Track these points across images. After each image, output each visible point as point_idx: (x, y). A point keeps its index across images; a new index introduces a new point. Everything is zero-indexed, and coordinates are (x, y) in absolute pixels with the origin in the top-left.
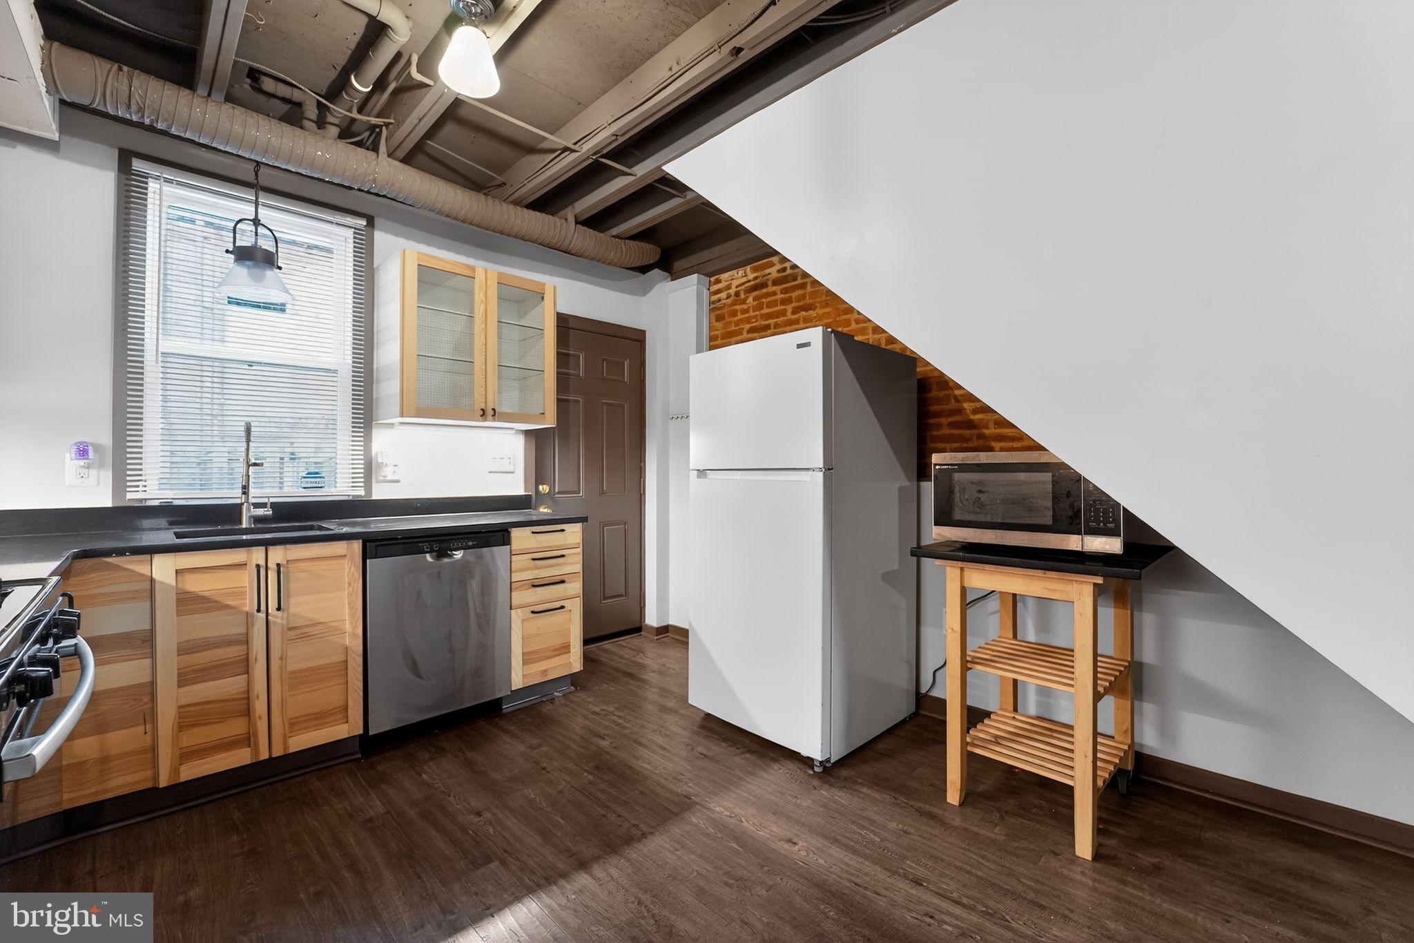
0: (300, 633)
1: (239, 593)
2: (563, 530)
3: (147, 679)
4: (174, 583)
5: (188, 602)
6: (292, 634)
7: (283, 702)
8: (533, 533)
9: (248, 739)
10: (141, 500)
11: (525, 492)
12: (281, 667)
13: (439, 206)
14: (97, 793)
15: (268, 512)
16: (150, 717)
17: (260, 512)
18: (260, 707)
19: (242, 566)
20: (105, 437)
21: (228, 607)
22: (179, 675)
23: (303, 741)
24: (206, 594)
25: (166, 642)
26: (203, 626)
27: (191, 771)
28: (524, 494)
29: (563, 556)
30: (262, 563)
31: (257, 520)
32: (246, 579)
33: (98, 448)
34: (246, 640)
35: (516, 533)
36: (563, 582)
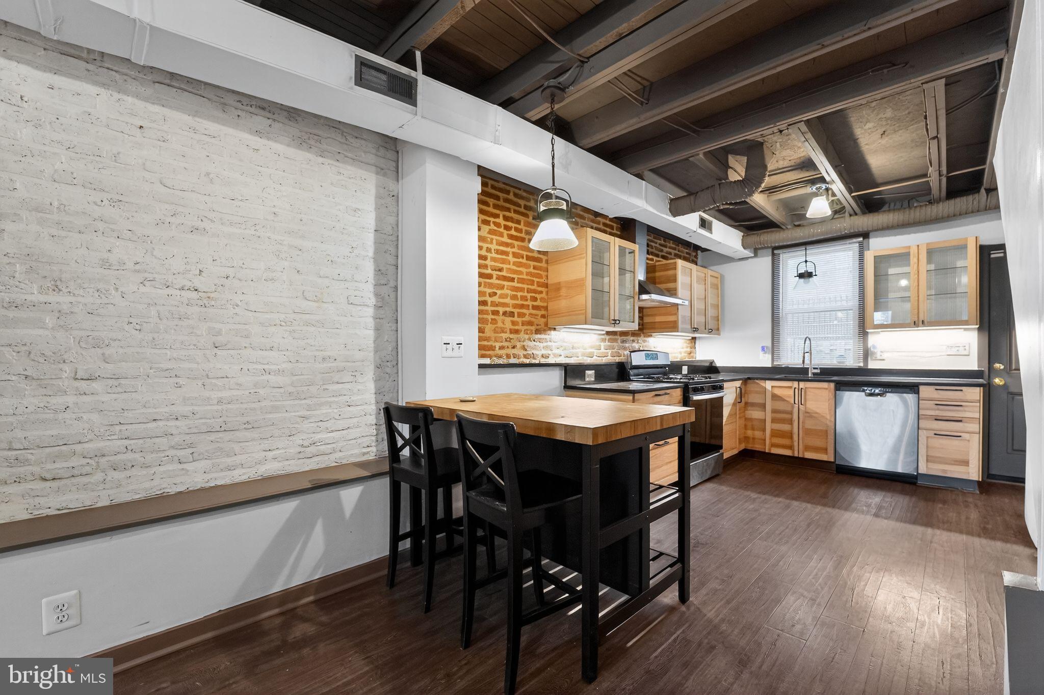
0: (809, 415)
1: (789, 397)
2: (962, 390)
3: (764, 418)
4: (771, 390)
5: (775, 397)
6: (808, 414)
7: (803, 438)
8: (936, 389)
9: (791, 447)
10: (779, 365)
11: (978, 368)
12: (803, 426)
13: (881, 227)
14: (752, 447)
15: (818, 371)
16: (764, 430)
17: (816, 371)
18: (795, 437)
19: (791, 387)
20: (769, 343)
21: (786, 400)
22: (772, 419)
23: (809, 455)
24: (780, 395)
25: (769, 407)
26: (780, 406)
27: (775, 451)
28: (977, 369)
29: (961, 406)
30: (797, 387)
31: (814, 374)
32: (791, 392)
33: (767, 347)
34: (791, 413)
35: (922, 388)
36: (961, 421)
